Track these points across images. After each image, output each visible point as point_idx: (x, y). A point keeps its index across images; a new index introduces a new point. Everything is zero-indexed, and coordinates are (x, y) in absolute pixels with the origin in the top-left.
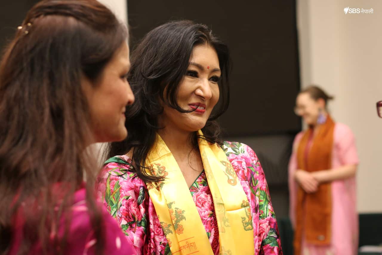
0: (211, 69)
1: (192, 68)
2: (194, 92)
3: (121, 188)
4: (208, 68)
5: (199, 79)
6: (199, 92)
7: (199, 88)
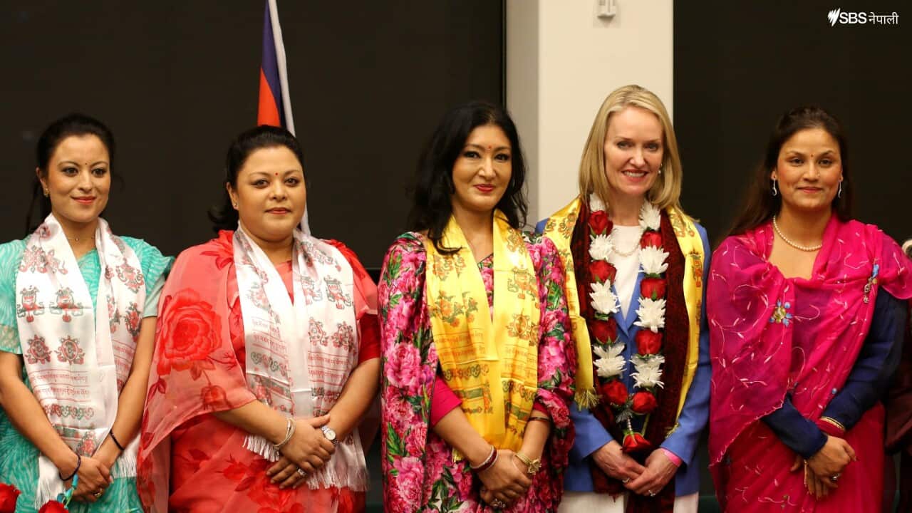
0: (493, 148)
1: (472, 149)
2: (476, 174)
3: (402, 260)
4: (490, 147)
5: (483, 160)
6: (482, 173)
7: (481, 169)
